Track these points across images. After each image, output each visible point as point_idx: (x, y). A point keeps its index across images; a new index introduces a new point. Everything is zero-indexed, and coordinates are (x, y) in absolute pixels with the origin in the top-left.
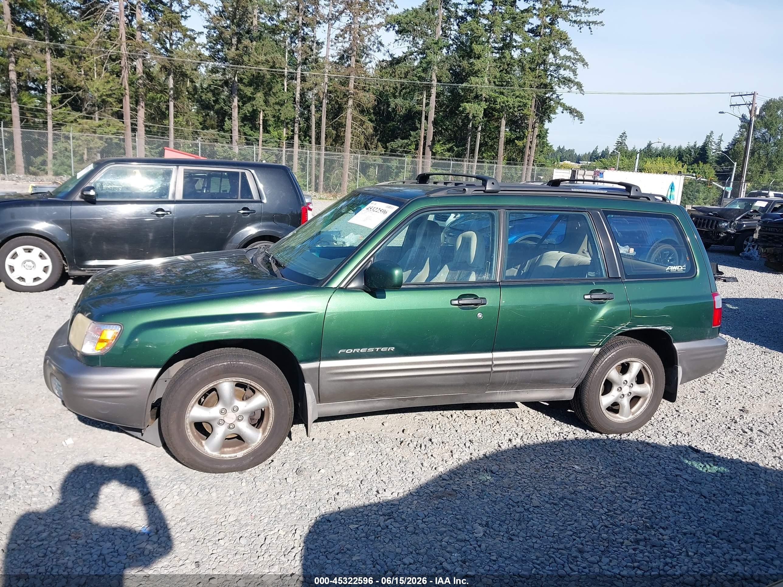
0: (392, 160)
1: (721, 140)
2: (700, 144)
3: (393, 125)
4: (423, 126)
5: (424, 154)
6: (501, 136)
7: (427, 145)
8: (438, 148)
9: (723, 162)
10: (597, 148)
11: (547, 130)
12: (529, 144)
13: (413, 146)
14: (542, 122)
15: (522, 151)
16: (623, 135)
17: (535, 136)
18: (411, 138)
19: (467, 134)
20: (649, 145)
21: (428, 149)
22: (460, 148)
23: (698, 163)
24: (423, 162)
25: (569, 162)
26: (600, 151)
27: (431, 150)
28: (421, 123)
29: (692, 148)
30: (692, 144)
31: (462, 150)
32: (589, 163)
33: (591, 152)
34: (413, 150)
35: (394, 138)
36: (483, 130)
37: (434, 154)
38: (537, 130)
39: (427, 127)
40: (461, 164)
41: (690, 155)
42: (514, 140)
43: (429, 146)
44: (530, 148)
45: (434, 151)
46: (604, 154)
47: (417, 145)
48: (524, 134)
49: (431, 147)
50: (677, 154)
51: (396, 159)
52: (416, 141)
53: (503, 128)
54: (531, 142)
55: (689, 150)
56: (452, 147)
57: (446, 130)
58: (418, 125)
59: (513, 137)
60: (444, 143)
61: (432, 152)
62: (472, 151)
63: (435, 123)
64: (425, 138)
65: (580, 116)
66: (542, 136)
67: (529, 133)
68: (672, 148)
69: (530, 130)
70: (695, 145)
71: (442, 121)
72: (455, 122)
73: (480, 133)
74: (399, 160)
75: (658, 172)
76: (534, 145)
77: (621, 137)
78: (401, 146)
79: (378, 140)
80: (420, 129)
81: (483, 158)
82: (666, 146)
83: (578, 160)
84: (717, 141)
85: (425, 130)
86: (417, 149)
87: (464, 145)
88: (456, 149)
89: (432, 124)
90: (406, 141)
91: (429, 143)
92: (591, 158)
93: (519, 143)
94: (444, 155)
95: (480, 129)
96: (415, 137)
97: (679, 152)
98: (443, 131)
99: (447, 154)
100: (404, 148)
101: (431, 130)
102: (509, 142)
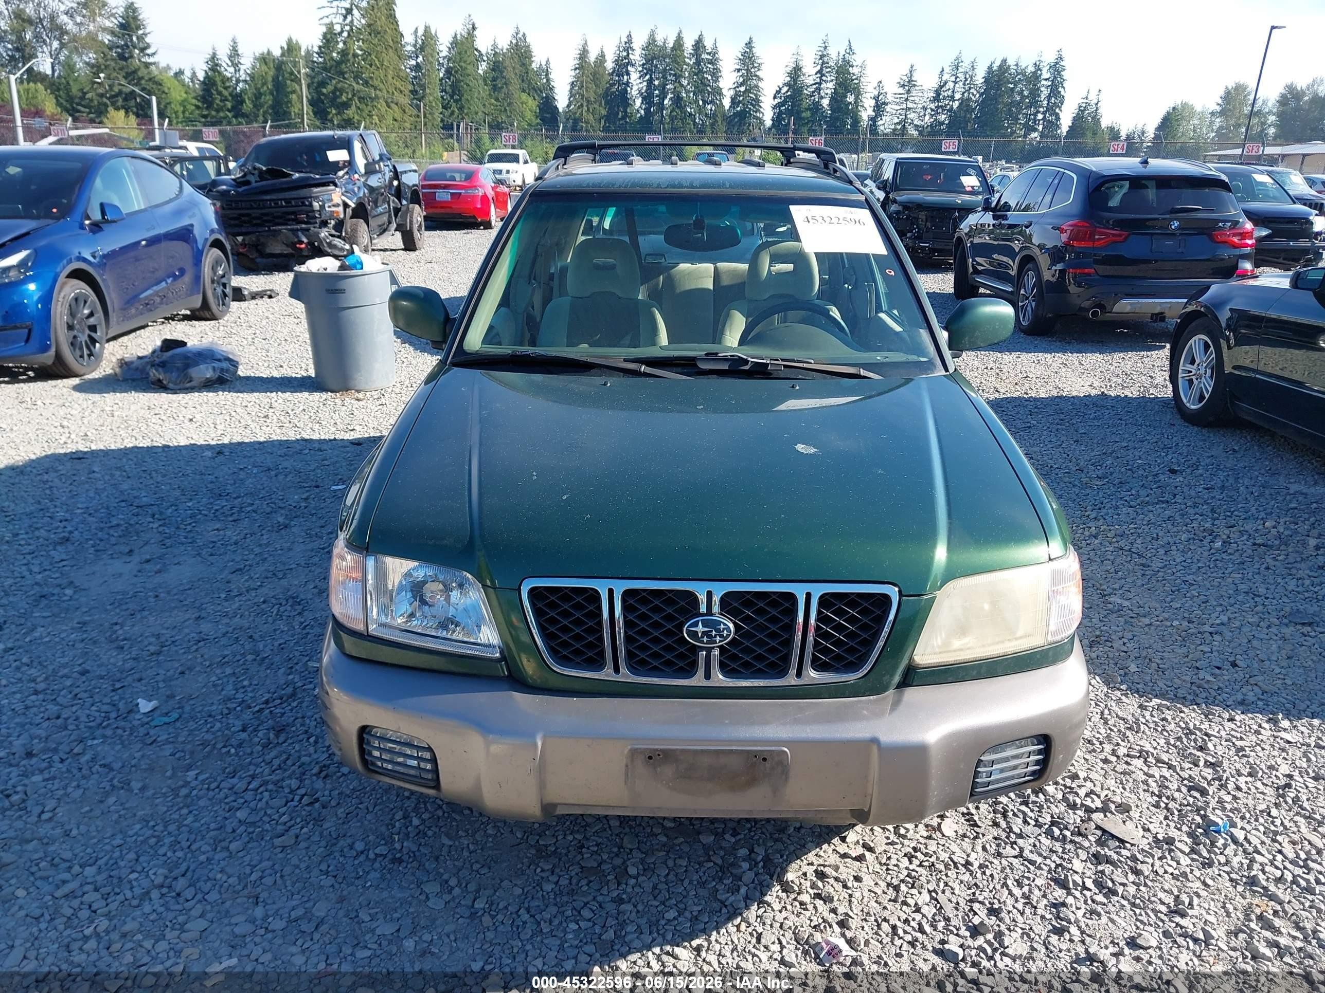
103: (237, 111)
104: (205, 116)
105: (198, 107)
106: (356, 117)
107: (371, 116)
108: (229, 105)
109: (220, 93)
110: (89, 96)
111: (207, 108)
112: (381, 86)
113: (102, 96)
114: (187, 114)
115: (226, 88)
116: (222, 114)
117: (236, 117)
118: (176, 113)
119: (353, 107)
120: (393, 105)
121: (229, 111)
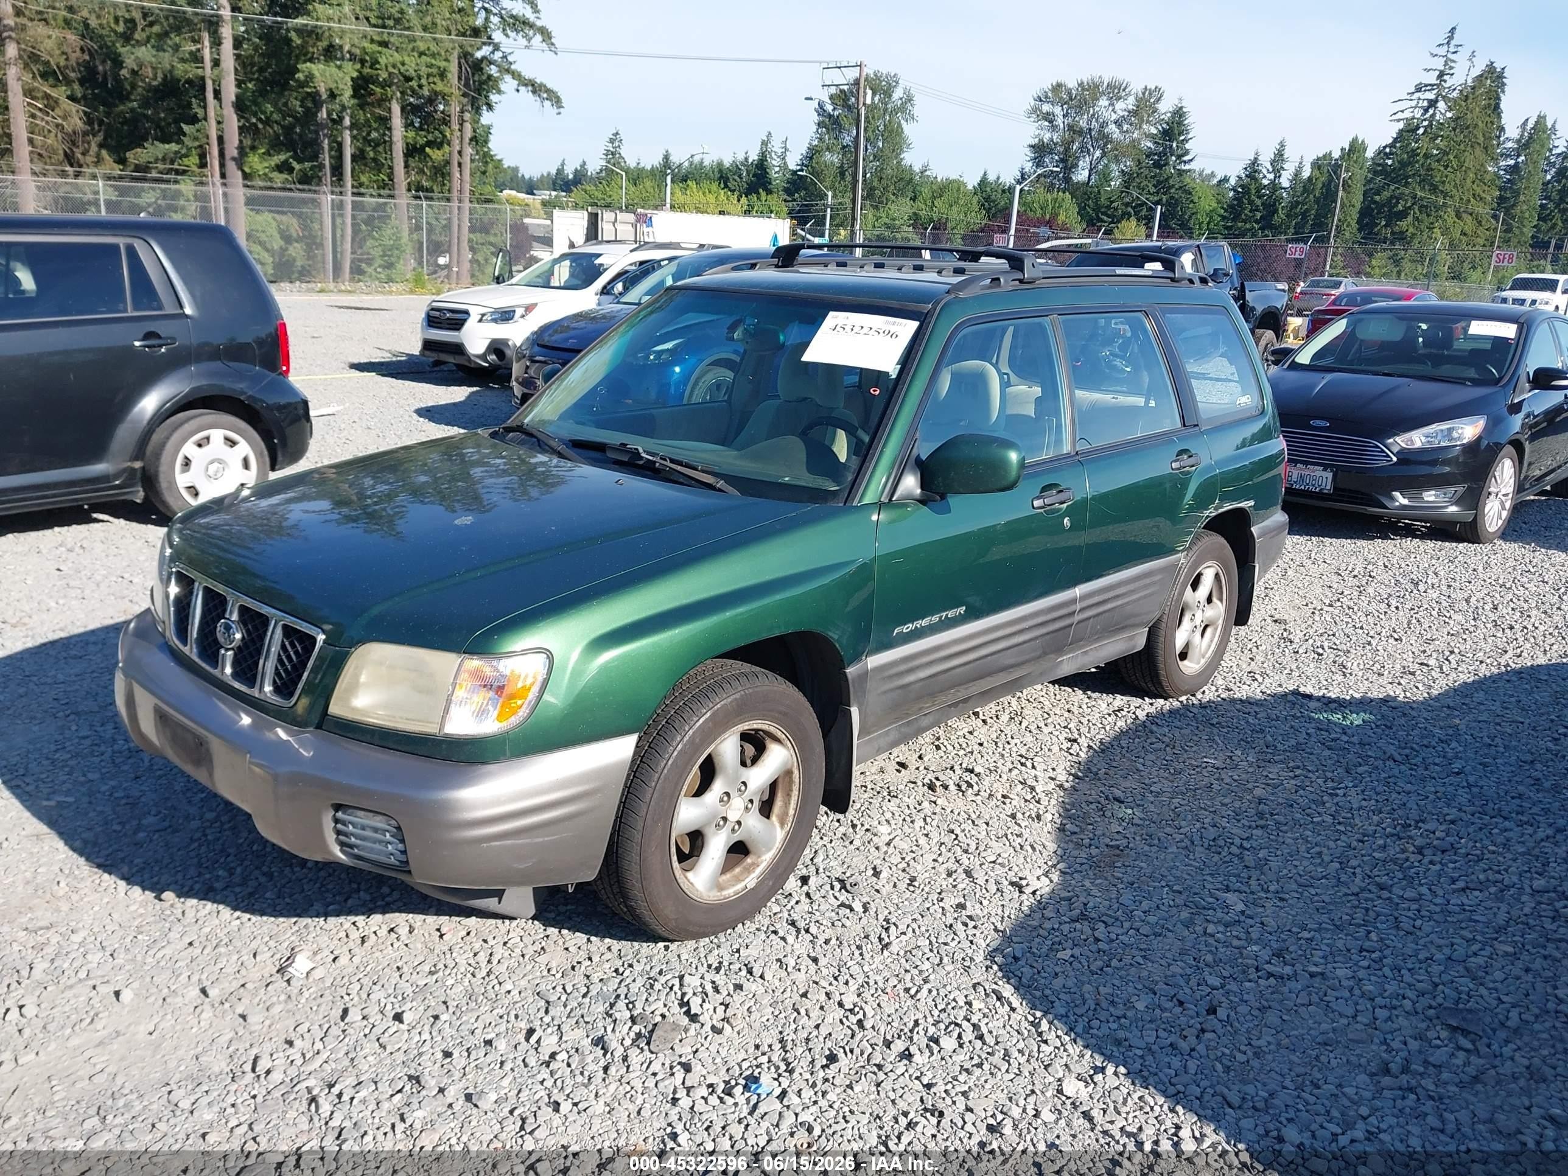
0: (143, 189)
1: (786, 150)
2: (754, 157)
3: (132, 110)
4: (211, 113)
5: (223, 176)
6: (394, 139)
7: (228, 157)
8: (256, 162)
9: (797, 191)
10: (563, 164)
11: (489, 127)
12: (456, 156)
13: (194, 160)
14: (477, 110)
15: (441, 172)
16: (615, 139)
17: (467, 140)
18: (185, 139)
19: (317, 133)
20: (666, 157)
21: (231, 166)
22: (307, 165)
23: (758, 193)
24: (225, 195)
25: (514, 193)
26: (569, 171)
27: (240, 167)
28: (205, 107)
29: (742, 164)
30: (741, 157)
31: (311, 168)
32: (554, 193)
33: (554, 172)
34: (195, 169)
35: (138, 141)
36: (353, 126)
37: (246, 176)
38: (468, 127)
39: (222, 116)
40: (314, 201)
41: (740, 176)
42: (423, 148)
43: (234, 159)
44: (460, 165)
45: (247, 170)
46: (580, 177)
47: (203, 156)
48: (445, 136)
49: (240, 162)
50: (717, 175)
51: (153, 189)
52: (201, 146)
53: (397, 121)
54: (460, 153)
55: (736, 169)
56: (286, 161)
57: (267, 122)
58: (200, 113)
59: (421, 141)
60: (268, 153)
61: (243, 171)
62: (337, 170)
63: (240, 106)
64: (221, 140)
65: (555, 99)
66: (480, 140)
67: (453, 132)
68: (706, 163)
69: (456, 127)
70: (746, 159)
71: (255, 103)
72: (286, 104)
73: (348, 132)
74: (163, 191)
75: (698, 210)
76: (467, 159)
77: (612, 141)
78: (164, 160)
79: (101, 146)
80: (205, 119)
81: (361, 185)
82: (697, 159)
83: (530, 188)
84: (780, 151)
85: (219, 123)
86: (203, 165)
87: (315, 157)
88: (297, 166)
89: (232, 110)
90: (174, 147)
91: (232, 151)
92: (554, 183)
93: (436, 155)
94: (271, 180)
95: (347, 122)
96: (196, 139)
97: (720, 171)
98: (260, 126)
99: (279, 178)
100: (172, 162)
101: (233, 122)
102: (412, 151)
103: (1267, 223)
104: (1226, 228)
105: (1223, 218)
106: (1411, 230)
107: (1431, 229)
108: (1258, 215)
109: (1251, 202)
110: (1115, 204)
111: (1233, 220)
112: (1454, 191)
113: (1127, 205)
114: (1212, 226)
115: (1259, 197)
116: (1248, 226)
117: (1262, 229)
118: (1200, 224)
119: (1410, 218)
120: (1464, 215)
121: (1257, 222)
